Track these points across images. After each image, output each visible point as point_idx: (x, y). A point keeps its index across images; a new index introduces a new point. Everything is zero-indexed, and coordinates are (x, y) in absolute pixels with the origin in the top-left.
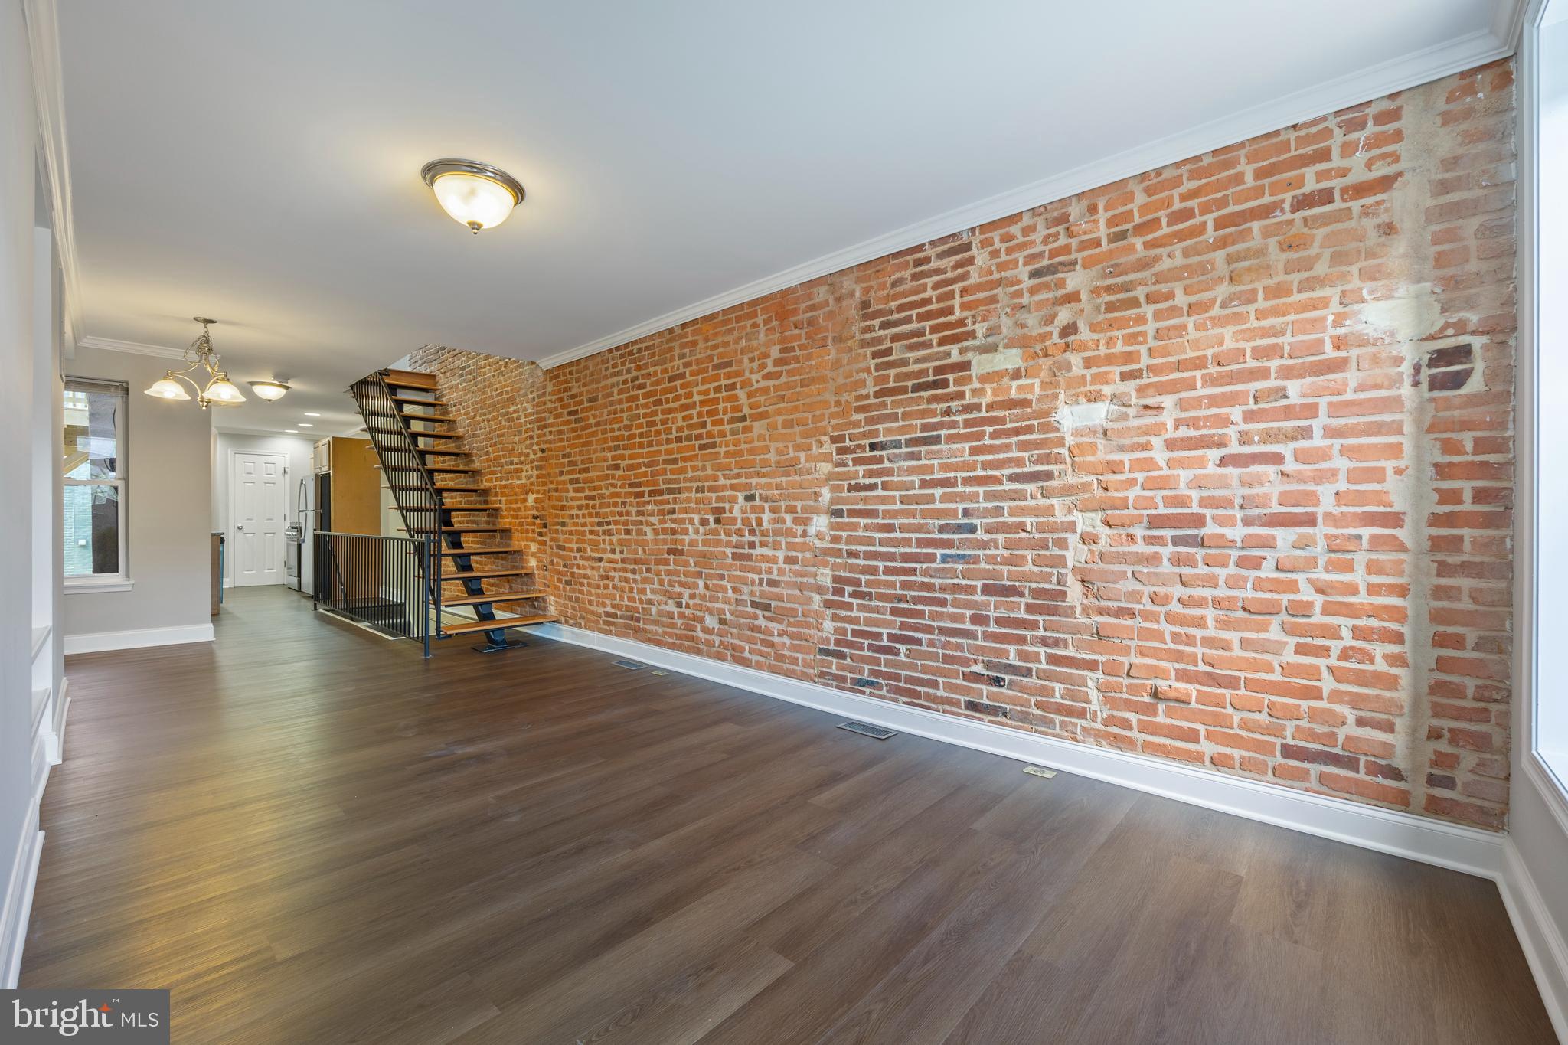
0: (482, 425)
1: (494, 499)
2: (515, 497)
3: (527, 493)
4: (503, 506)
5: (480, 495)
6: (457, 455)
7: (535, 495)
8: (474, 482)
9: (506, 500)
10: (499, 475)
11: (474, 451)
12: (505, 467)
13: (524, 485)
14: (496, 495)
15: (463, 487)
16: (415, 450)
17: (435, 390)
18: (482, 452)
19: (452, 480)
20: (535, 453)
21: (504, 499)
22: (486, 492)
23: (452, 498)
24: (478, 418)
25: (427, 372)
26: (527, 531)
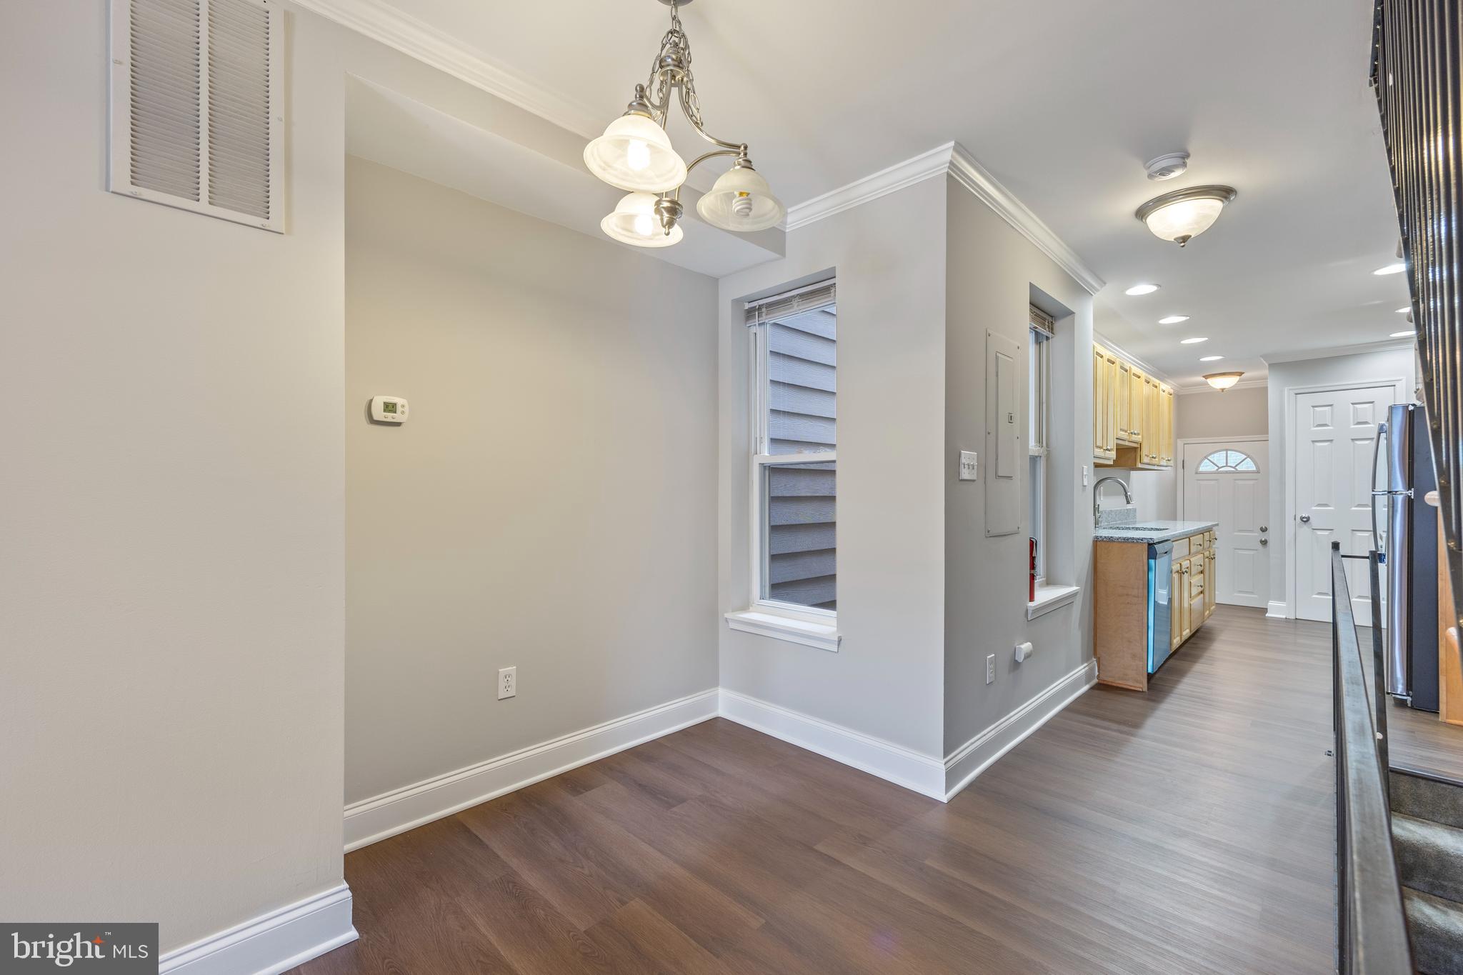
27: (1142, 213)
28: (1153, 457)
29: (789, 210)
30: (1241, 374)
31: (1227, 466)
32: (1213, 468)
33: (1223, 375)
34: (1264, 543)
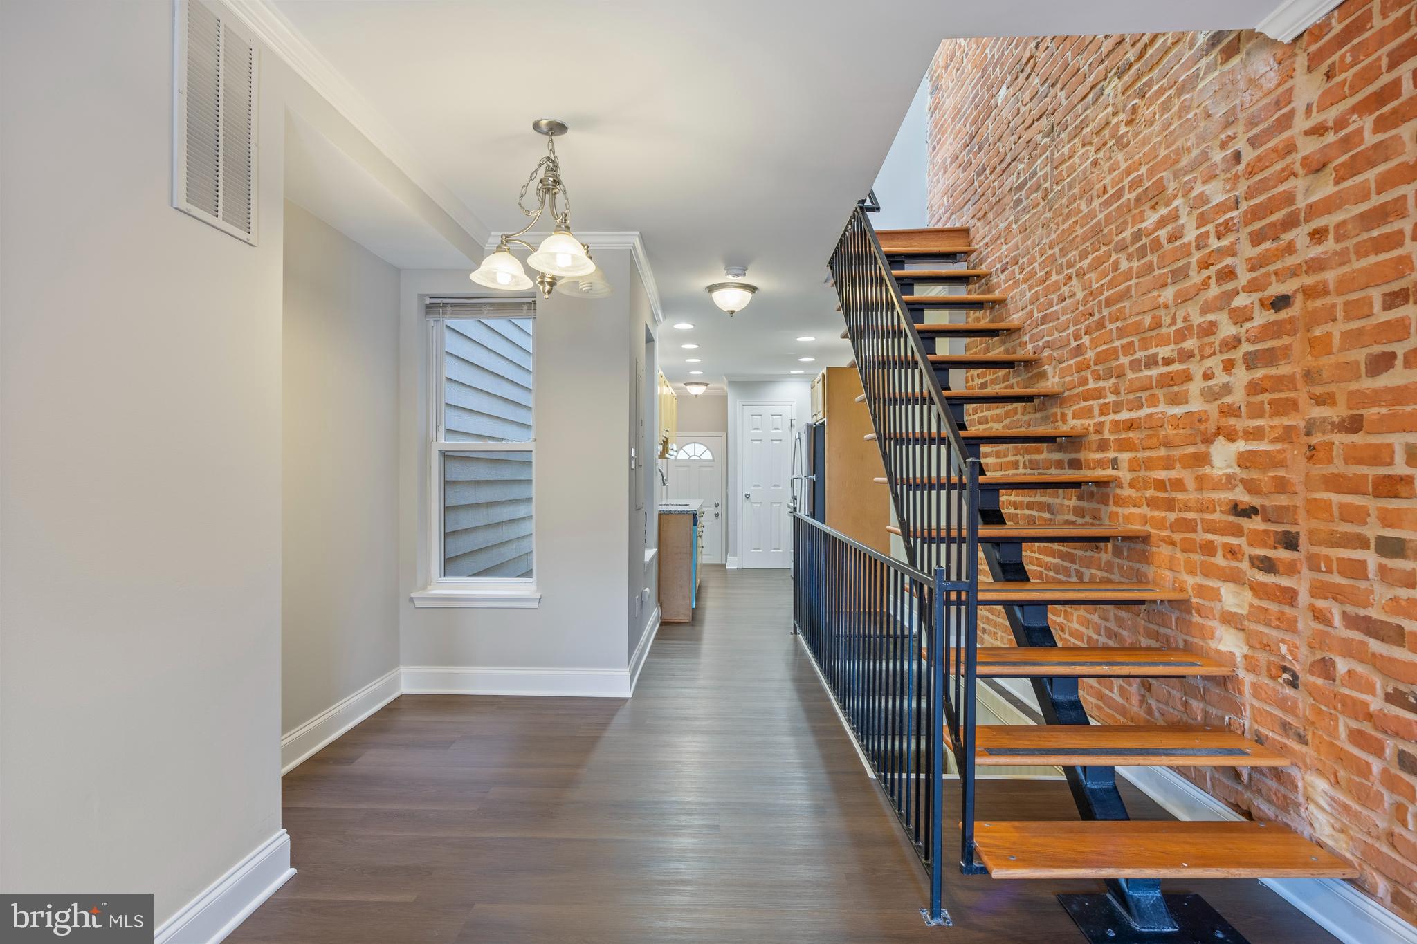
0: (1065, 290)
1: (1098, 456)
2: (1162, 452)
3: (1208, 441)
4: (1124, 475)
5: (1060, 449)
6: (1009, 364)
7: (1241, 446)
8: (1046, 420)
9: (1131, 461)
10: (1111, 398)
11: (1046, 353)
12: (1130, 375)
13: (1201, 418)
14: (1103, 446)
15: (1022, 431)
16: (925, 359)
17: (967, 253)
18: (1064, 351)
19: (998, 419)
20: (1241, 317)
21: (1125, 457)
22: (1074, 441)
23: (998, 455)
24: (1054, 278)
25: (958, 225)
26: (1209, 549)
27: (711, 289)
29: (493, 233)
30: (707, 385)
31: (694, 455)
32: (687, 457)
33: (697, 384)
34: (717, 515)
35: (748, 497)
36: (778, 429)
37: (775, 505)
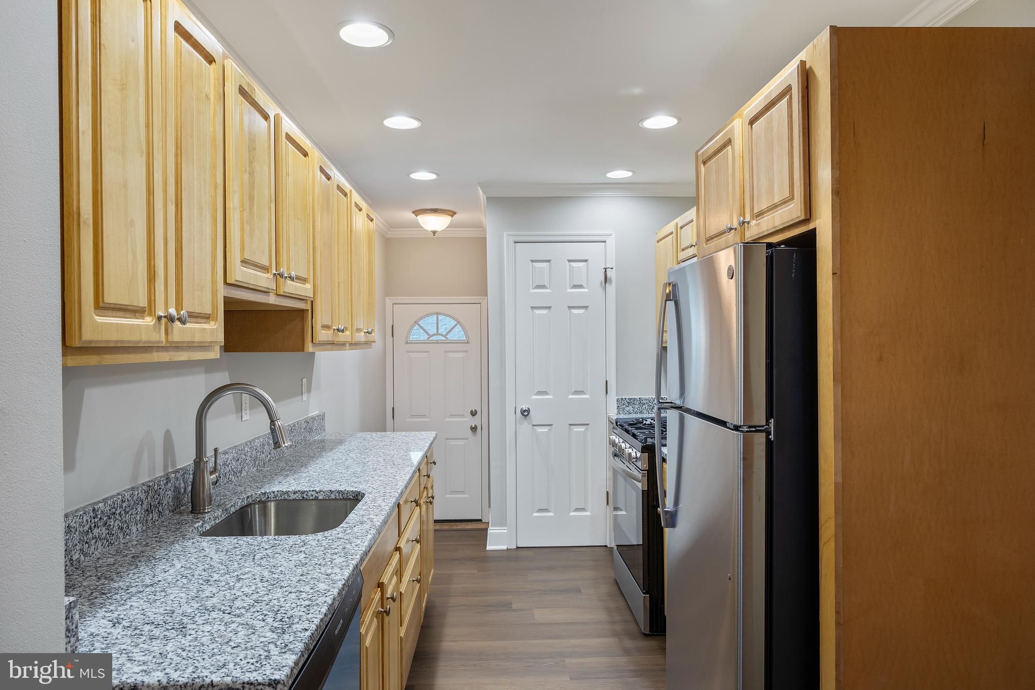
28: (338, 330)
30: (452, 214)
31: (438, 334)
32: (424, 337)
33: (435, 211)
34: (474, 429)
35: (525, 413)
36: (580, 286)
37: (576, 429)
